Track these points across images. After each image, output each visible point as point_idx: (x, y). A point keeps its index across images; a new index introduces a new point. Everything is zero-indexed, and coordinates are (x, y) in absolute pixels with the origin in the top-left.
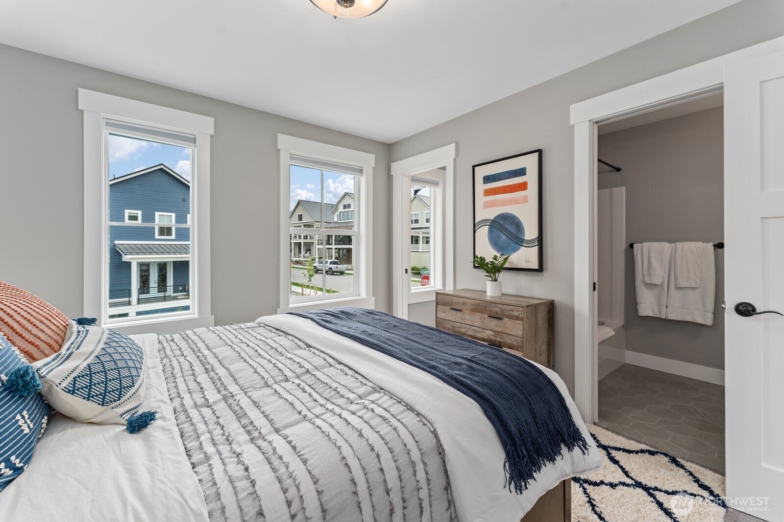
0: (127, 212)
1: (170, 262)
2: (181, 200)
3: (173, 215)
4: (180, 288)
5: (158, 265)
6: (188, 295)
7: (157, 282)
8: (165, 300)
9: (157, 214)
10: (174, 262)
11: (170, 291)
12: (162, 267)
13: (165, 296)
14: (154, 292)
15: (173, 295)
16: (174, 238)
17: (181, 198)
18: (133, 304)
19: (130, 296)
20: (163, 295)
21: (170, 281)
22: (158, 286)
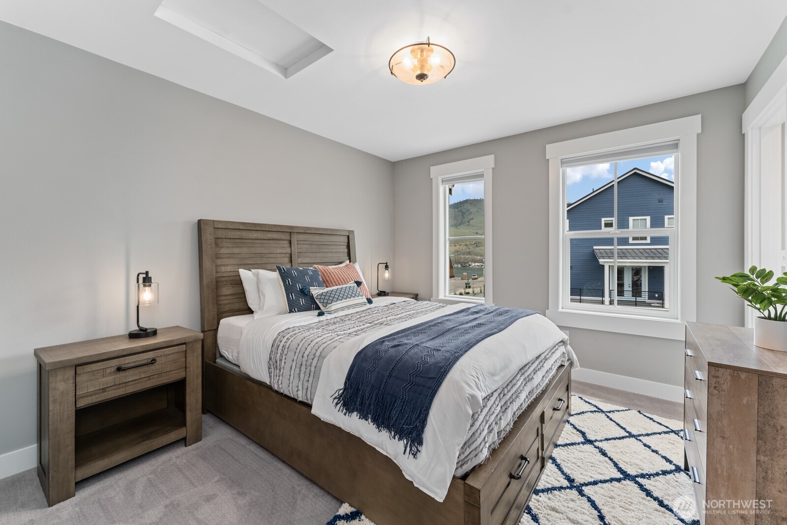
0: (603, 220)
1: (645, 266)
2: (657, 201)
3: (648, 218)
4: (657, 295)
5: (632, 270)
6: (663, 304)
7: (631, 286)
8: (636, 305)
9: (631, 219)
10: (649, 267)
11: (645, 297)
12: (637, 271)
13: (636, 301)
14: (628, 296)
15: (648, 301)
16: (649, 242)
17: (657, 199)
18: (606, 304)
19: (603, 296)
20: (635, 300)
21: (645, 287)
22: (633, 290)
